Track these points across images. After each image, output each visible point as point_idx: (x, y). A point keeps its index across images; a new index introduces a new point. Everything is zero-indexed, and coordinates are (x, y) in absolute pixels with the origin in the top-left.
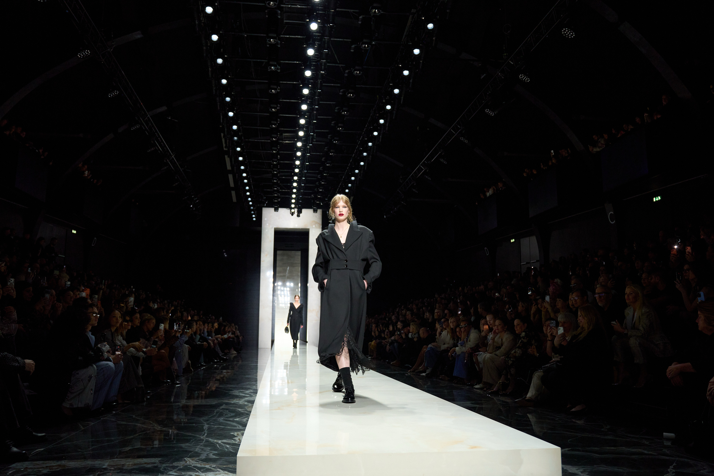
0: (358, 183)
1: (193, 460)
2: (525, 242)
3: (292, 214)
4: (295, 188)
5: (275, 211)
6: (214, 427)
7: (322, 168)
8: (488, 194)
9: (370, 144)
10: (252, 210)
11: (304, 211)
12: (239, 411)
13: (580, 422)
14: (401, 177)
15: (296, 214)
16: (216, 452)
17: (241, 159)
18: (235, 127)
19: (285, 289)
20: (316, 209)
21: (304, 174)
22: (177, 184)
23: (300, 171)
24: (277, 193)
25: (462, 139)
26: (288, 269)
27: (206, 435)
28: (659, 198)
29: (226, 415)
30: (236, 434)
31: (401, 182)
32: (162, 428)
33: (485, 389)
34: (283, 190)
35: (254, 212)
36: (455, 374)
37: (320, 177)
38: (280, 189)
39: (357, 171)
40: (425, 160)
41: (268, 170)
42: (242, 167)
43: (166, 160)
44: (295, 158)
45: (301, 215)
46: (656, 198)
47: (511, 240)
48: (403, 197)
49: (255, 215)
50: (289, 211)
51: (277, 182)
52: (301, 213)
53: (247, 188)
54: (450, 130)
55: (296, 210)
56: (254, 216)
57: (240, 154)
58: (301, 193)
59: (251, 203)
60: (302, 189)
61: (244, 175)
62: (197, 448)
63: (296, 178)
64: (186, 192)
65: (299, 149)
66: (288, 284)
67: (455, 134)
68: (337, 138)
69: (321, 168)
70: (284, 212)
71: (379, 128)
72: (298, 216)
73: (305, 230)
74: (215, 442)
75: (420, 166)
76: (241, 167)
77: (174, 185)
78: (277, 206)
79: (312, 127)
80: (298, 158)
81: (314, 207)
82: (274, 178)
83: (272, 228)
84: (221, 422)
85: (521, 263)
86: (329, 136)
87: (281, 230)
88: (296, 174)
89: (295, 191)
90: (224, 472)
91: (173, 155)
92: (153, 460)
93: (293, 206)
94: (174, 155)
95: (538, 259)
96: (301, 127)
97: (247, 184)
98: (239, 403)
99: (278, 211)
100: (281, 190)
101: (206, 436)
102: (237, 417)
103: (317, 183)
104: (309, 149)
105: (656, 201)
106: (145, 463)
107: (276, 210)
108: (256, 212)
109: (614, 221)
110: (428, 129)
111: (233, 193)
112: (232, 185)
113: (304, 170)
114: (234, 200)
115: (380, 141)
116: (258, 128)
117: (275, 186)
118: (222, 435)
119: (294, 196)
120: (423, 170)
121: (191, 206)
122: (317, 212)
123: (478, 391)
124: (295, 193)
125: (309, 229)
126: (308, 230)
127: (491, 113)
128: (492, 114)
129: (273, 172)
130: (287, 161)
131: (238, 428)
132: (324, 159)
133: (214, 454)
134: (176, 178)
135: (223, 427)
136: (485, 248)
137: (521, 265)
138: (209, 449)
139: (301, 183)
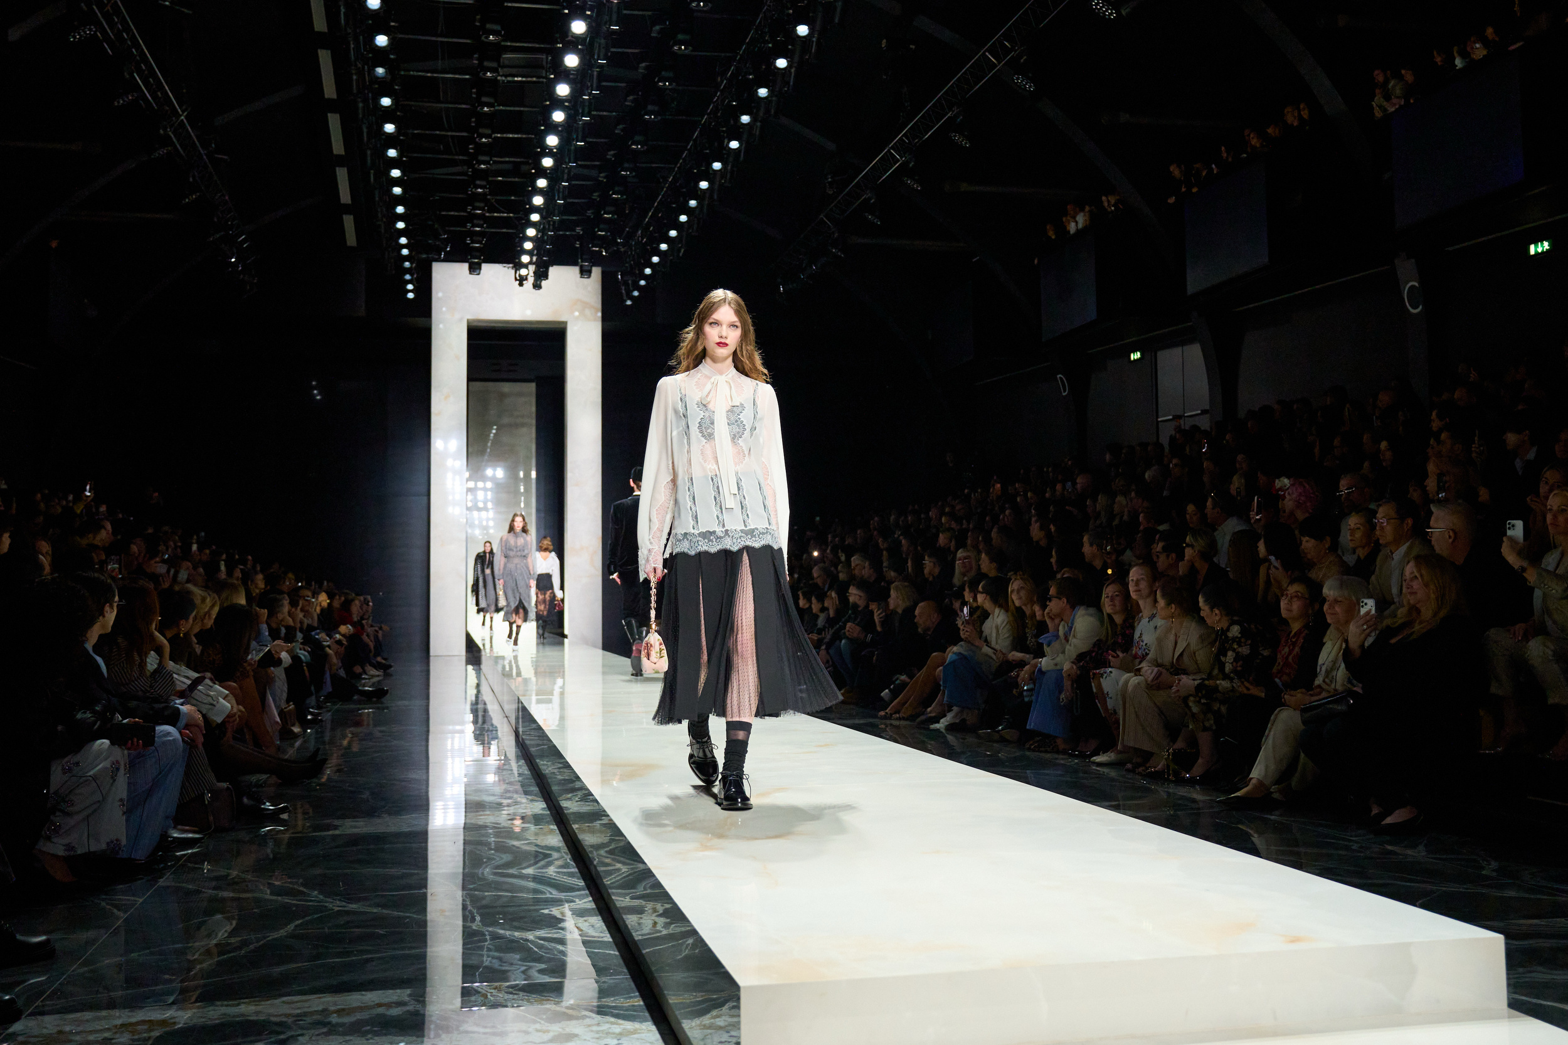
0: (715, 197)
1: (498, 989)
2: (1170, 359)
3: (521, 280)
4: (536, 209)
5: (470, 273)
6: (486, 896)
7: (614, 155)
8: (1072, 228)
9: (763, 92)
10: (408, 271)
11: (554, 271)
12: (518, 848)
13: (1417, 853)
14: (830, 180)
15: (531, 280)
16: (543, 966)
17: (389, 128)
18: (382, 40)
19: (480, 484)
20: (589, 268)
21: (566, 171)
22: (194, 197)
23: (555, 161)
24: (482, 222)
25: (1019, 80)
26: (494, 431)
27: (478, 918)
28: (1546, 245)
29: (490, 859)
30: (555, 912)
31: (831, 192)
32: (344, 904)
33: (1129, 766)
34: (495, 214)
35: (412, 275)
36: (1031, 725)
37: (605, 178)
38: (489, 211)
39: (717, 166)
40: (902, 136)
41: (457, 157)
42: (392, 153)
43: (165, 129)
44: (542, 128)
45: (544, 283)
46: (1536, 246)
47: (1132, 355)
48: (836, 235)
49: (414, 285)
50: (513, 271)
51: (484, 194)
52: (547, 278)
53: (400, 209)
54: (984, 53)
55: (532, 268)
56: (410, 287)
57: (389, 115)
58: (552, 223)
59: (405, 252)
60: (556, 212)
61: (396, 173)
62: (482, 956)
63: (542, 183)
64: (216, 220)
65: (558, 103)
66: (489, 472)
67: (995, 66)
68: (670, 74)
69: (609, 153)
70: (496, 274)
71: (790, 47)
72: (537, 286)
73: (557, 326)
74: (521, 939)
75: (889, 151)
76: (387, 151)
77: (187, 200)
78: (480, 259)
79: (603, 41)
80: (553, 128)
81: (582, 262)
82: (478, 182)
83: (461, 319)
84: (492, 881)
85: (1157, 417)
86: (643, 65)
87: (485, 325)
88: (542, 172)
89: (535, 217)
90: (604, 1019)
91: (183, 112)
92: (392, 995)
93: (525, 259)
94: (185, 114)
95: (1207, 407)
96: (570, 42)
97: (398, 201)
98: (500, 824)
99: (479, 274)
100: (490, 213)
101: (480, 921)
102: (524, 865)
103: (595, 195)
104: (587, 104)
105: (1537, 254)
106: (380, 1005)
107: (474, 269)
108: (415, 276)
109: (1421, 307)
110: (913, 47)
111: (349, 221)
112: (345, 197)
113: (567, 160)
114: (351, 239)
115: (791, 83)
116: (440, 39)
117: (477, 204)
118: (522, 918)
119: (531, 232)
120: (898, 160)
121: (233, 260)
122: (589, 277)
123: (1105, 770)
124: (534, 225)
125: (565, 323)
126: (562, 326)
127: (1107, 10)
128: (1111, 14)
129: (476, 166)
130: (512, 134)
131: (548, 895)
132: (622, 130)
133: (541, 971)
134: (191, 180)
135: (507, 896)
136: (1060, 376)
137: (1158, 422)
138: (518, 957)
139: (554, 196)
